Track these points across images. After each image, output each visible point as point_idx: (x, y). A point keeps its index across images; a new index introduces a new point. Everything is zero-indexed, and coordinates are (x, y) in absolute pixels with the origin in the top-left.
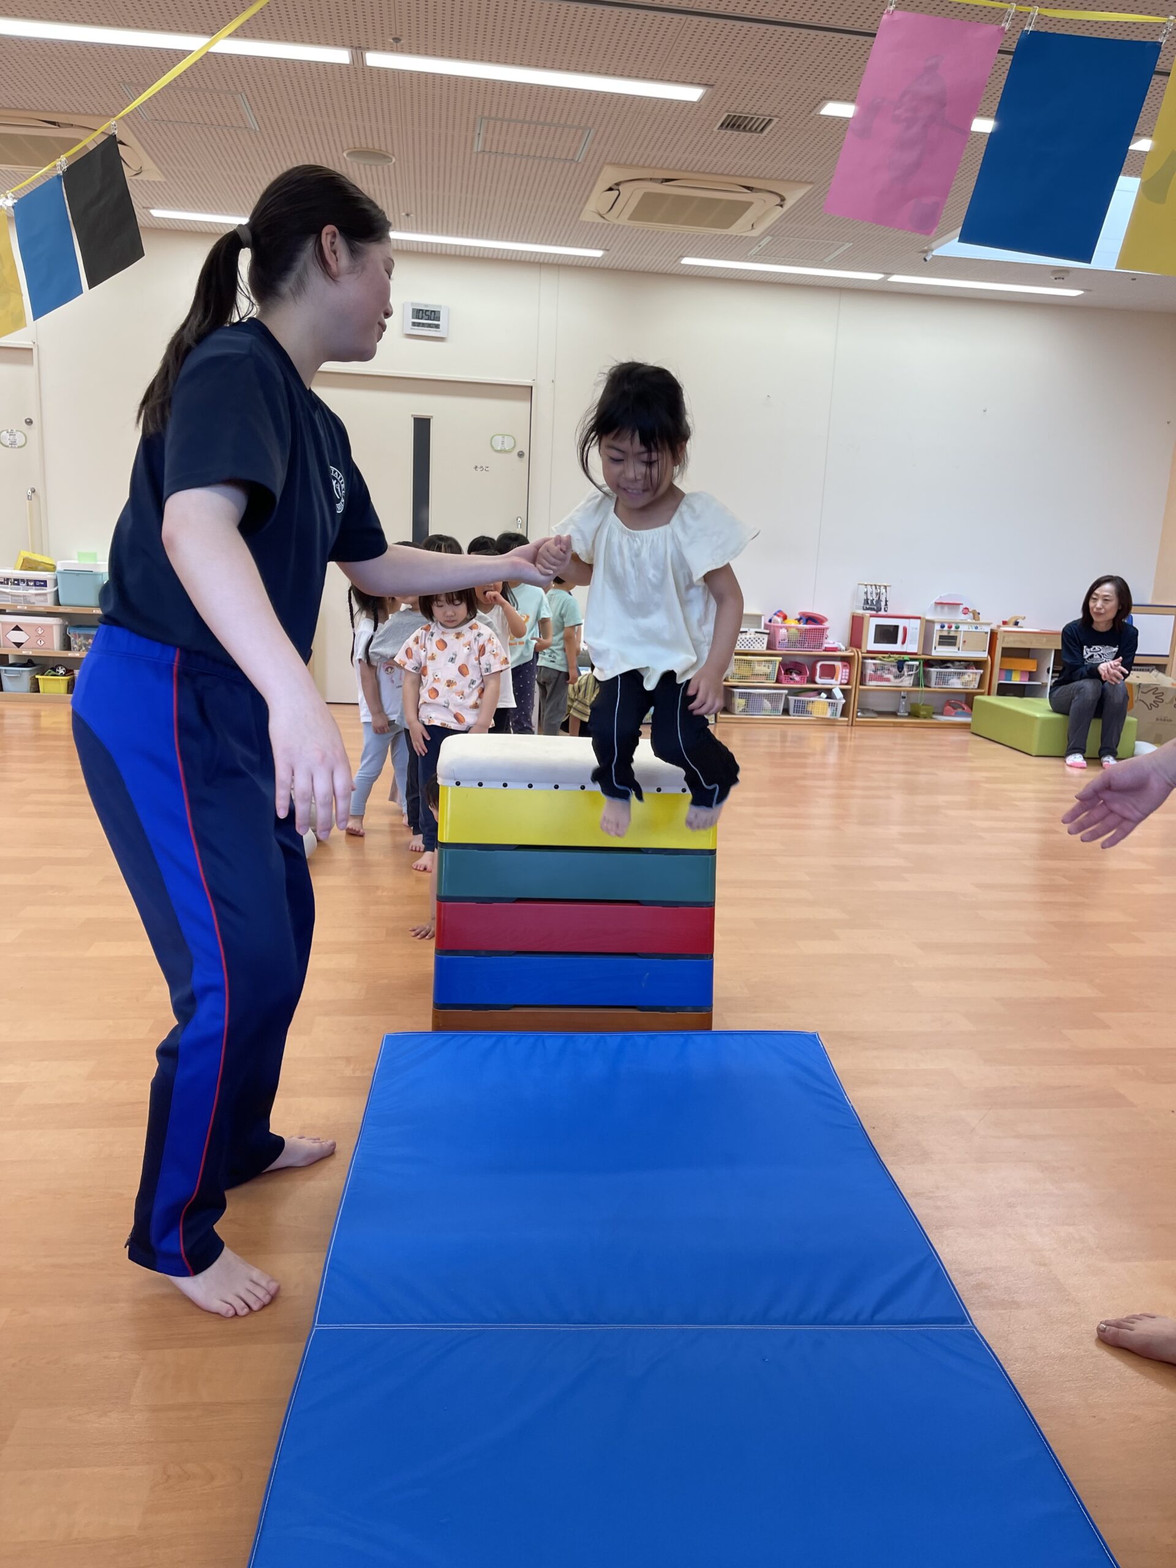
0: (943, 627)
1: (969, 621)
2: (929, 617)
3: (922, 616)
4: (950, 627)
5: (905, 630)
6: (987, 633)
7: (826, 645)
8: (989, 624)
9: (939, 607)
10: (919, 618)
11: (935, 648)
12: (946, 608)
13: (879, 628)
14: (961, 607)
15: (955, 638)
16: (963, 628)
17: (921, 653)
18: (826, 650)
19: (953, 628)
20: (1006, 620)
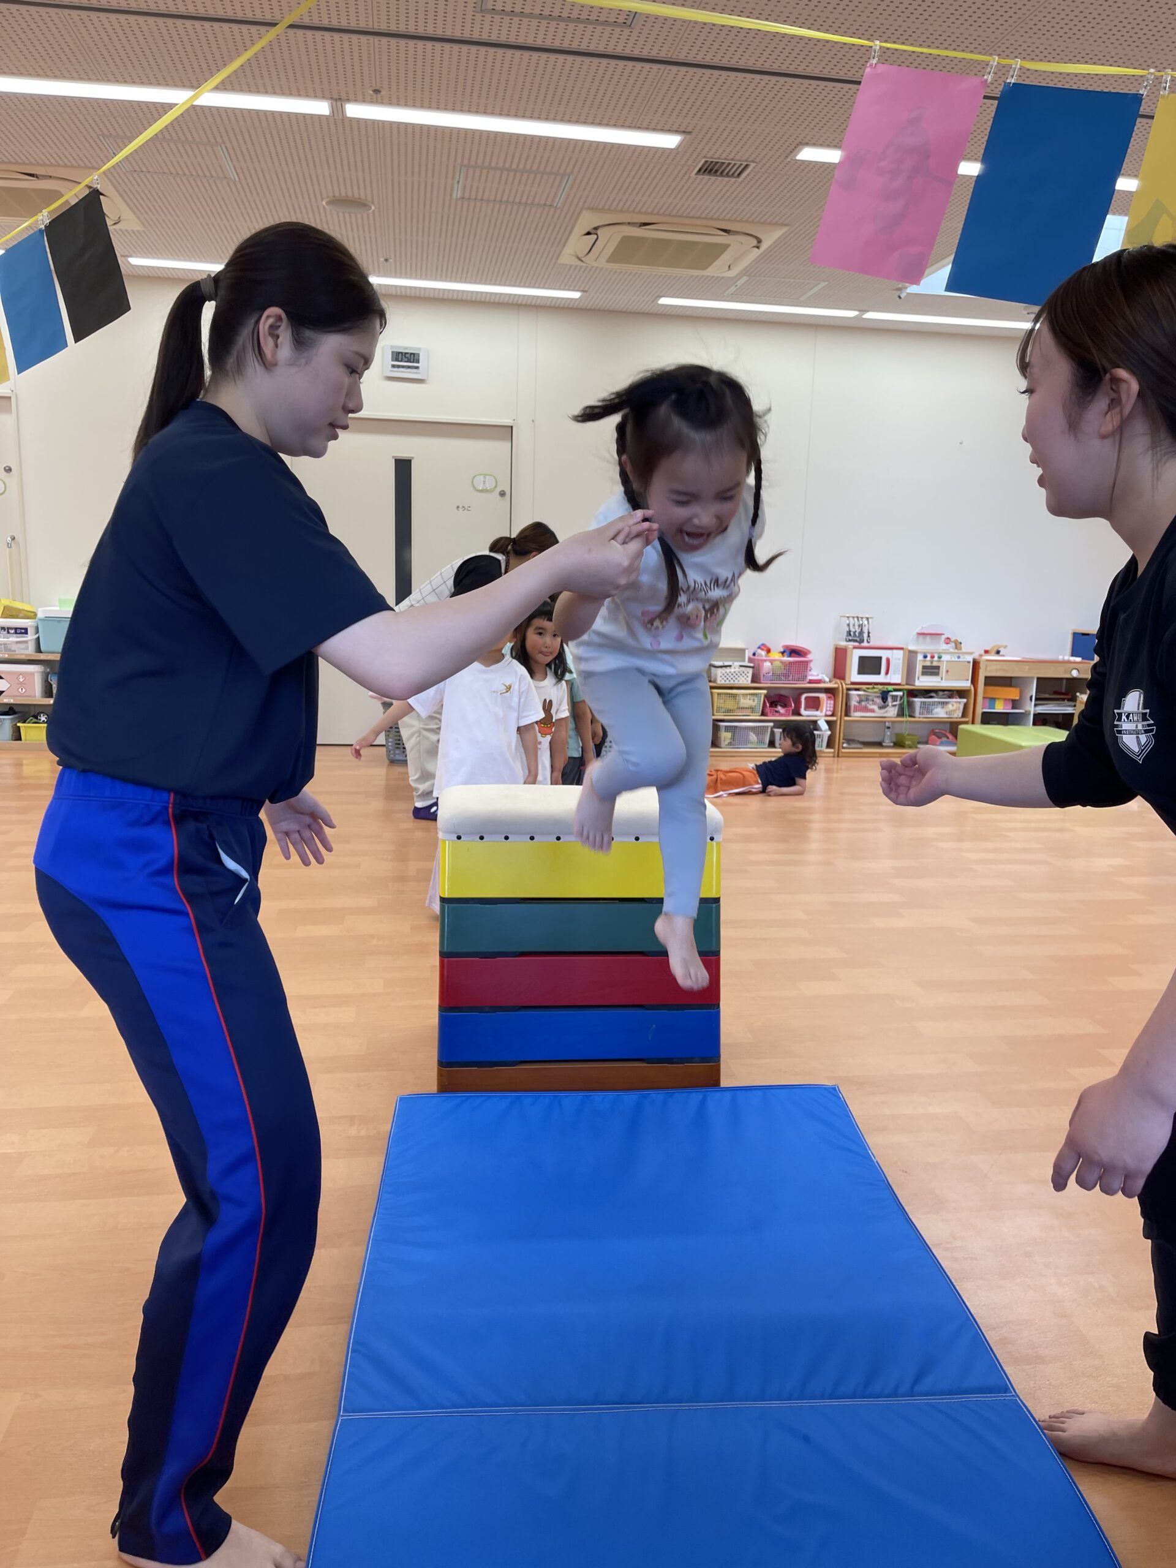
0: (925, 657)
1: (952, 650)
2: (911, 648)
3: (904, 647)
4: (933, 657)
5: (888, 661)
6: (969, 662)
7: (810, 678)
8: (971, 653)
9: (921, 637)
10: (902, 649)
11: (918, 679)
12: (928, 638)
13: (862, 659)
14: (943, 637)
15: (938, 668)
16: (945, 658)
17: (904, 683)
18: (811, 682)
19: (936, 658)
20: (988, 648)
